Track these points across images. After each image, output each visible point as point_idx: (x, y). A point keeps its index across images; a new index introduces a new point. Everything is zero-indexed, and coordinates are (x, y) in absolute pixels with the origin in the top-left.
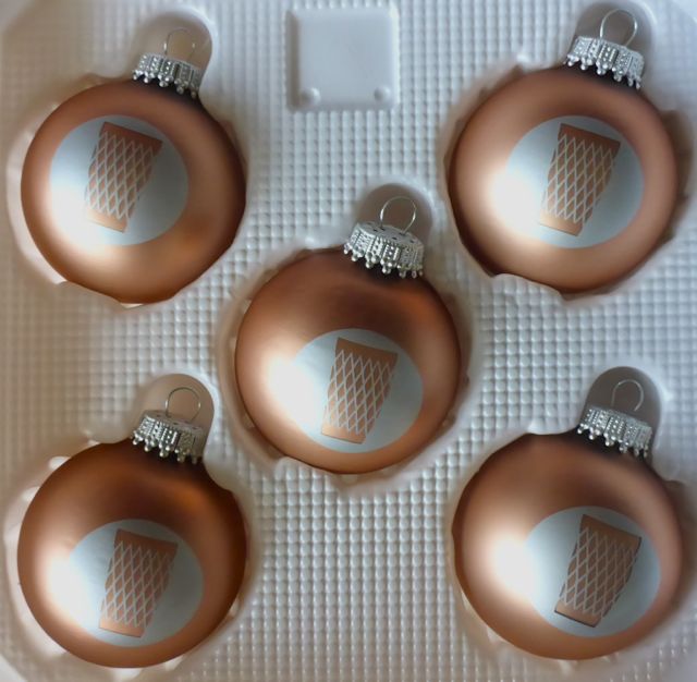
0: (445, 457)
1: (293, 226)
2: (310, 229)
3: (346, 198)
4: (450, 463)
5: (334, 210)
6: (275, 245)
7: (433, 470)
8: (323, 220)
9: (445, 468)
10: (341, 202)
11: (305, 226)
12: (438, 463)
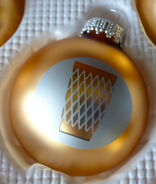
0: (144, 163)
1: (48, 24)
2: (58, 26)
3: (79, 10)
4: (148, 167)
5: (72, 16)
6: (37, 34)
7: (136, 172)
8: (66, 21)
9: (144, 170)
10: (76, 12)
11: (55, 24)
12: (139, 167)
